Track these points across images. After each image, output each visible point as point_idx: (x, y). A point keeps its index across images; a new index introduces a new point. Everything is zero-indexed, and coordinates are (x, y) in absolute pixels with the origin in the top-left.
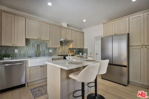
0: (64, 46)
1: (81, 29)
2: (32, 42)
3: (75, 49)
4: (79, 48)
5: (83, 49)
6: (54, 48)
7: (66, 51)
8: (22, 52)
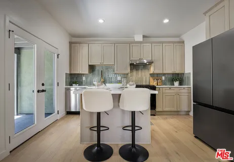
1: (179, 36)
2: (97, 68)
3: (164, 74)
5: (183, 74)
6: (124, 74)
7: (144, 78)
8: (89, 80)
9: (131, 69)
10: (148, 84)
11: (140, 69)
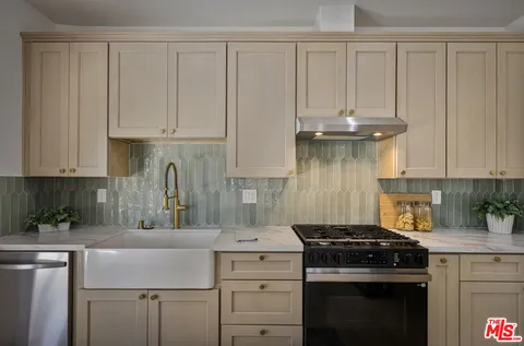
0: (337, 167)
3: (438, 183)
4: (485, 175)
7: (356, 194)
9: (299, 160)
10: (369, 220)
11: (338, 158)
